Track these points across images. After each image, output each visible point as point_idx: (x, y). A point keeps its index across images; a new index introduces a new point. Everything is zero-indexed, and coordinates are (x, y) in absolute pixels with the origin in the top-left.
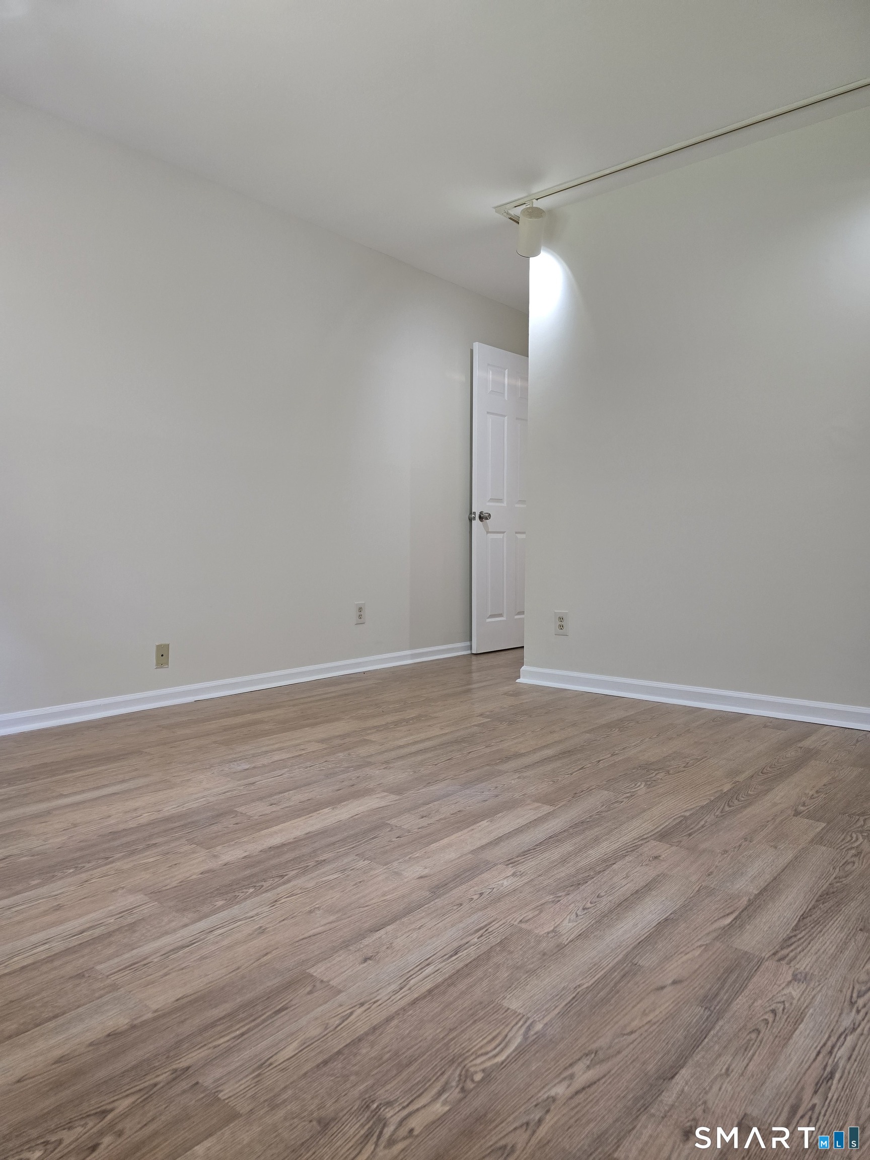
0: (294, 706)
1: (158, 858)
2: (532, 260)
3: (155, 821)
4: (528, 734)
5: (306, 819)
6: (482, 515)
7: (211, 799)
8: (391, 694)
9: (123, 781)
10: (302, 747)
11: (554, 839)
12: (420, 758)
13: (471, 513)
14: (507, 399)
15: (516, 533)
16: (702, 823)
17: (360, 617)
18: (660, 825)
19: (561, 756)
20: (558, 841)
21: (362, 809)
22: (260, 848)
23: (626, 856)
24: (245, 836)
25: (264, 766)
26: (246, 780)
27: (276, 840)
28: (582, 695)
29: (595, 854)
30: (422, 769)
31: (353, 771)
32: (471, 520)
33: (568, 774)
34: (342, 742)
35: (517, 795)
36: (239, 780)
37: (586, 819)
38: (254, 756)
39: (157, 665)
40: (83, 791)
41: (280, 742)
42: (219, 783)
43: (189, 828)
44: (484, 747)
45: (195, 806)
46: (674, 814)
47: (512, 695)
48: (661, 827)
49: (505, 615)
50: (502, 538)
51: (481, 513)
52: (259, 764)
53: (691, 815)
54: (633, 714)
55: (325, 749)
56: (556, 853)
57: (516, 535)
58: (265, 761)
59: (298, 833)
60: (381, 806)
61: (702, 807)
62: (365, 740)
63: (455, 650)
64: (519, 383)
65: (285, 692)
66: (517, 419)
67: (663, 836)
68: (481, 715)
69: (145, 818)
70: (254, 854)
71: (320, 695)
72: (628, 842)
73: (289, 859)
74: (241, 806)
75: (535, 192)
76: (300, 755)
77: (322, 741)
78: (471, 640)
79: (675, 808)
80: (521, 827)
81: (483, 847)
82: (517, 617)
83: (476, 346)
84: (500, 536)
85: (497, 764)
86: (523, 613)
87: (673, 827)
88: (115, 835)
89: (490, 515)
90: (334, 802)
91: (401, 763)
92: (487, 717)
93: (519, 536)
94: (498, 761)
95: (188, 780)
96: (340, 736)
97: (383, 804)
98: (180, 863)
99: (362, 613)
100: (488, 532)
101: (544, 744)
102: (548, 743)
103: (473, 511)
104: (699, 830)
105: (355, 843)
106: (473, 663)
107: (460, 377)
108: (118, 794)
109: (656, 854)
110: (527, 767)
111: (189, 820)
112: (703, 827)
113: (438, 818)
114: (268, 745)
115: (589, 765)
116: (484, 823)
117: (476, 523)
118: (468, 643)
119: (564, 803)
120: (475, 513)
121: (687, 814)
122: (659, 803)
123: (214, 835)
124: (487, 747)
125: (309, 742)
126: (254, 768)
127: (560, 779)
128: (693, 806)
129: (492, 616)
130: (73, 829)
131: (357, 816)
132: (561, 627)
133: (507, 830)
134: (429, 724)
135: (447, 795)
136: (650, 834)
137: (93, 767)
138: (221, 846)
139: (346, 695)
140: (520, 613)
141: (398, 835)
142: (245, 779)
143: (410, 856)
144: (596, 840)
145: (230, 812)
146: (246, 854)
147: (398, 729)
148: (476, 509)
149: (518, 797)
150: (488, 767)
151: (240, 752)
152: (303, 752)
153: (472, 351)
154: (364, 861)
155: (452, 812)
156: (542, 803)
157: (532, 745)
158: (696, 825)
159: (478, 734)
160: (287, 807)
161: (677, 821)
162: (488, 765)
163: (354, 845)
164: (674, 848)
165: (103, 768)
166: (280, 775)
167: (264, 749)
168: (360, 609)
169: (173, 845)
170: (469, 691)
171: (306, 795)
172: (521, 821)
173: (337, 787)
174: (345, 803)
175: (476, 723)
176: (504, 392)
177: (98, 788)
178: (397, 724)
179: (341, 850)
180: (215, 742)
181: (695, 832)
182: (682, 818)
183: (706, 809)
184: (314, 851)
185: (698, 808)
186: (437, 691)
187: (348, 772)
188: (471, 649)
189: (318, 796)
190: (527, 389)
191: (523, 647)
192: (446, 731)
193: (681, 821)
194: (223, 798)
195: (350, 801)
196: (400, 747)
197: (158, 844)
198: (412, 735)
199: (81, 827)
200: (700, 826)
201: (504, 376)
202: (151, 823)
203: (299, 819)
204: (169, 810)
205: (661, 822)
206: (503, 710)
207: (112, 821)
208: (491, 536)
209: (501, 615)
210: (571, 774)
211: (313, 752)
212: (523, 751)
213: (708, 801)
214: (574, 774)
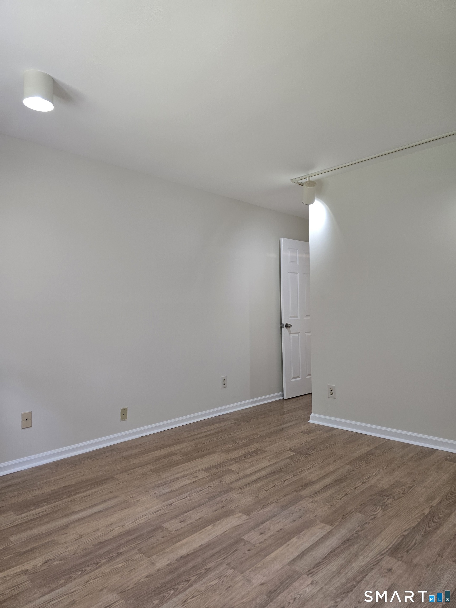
0: (191, 441)
1: (123, 564)
2: (310, 206)
3: (122, 533)
4: (316, 465)
5: (199, 534)
6: (287, 325)
7: (150, 516)
8: (242, 432)
9: (105, 501)
10: (196, 475)
11: (332, 554)
12: (258, 485)
13: (281, 324)
14: (298, 265)
15: (305, 332)
16: (414, 541)
17: (224, 384)
18: (391, 543)
19: (334, 484)
20: (335, 555)
21: (229, 526)
22: (176, 557)
23: (373, 568)
24: (168, 547)
25: (177, 490)
26: (167, 502)
27: (184, 551)
28: (344, 432)
29: (357, 566)
30: (260, 494)
31: (223, 495)
32: (281, 327)
33: (339, 499)
34: (217, 471)
35: (312, 517)
36: (164, 501)
37: (350, 537)
38: (171, 481)
39: (121, 420)
40: (85, 509)
41: (184, 471)
42: (154, 504)
43: (139, 540)
44: (292, 476)
45: (142, 522)
46: (398, 533)
47: (306, 433)
48: (392, 545)
49: (301, 377)
50: (298, 336)
51: (286, 324)
52: (174, 488)
53: (408, 534)
54: (372, 450)
55: (208, 477)
56: (334, 566)
57: (305, 333)
58: (176, 486)
59: (196, 546)
60: (239, 524)
61: (414, 528)
62: (229, 470)
63: (275, 397)
64: (305, 256)
65: (186, 430)
66: (304, 274)
67: (393, 552)
68: (290, 450)
69: (116, 532)
70: (173, 563)
71: (204, 432)
72: (374, 557)
73: (191, 567)
74: (165, 523)
75: (310, 173)
76: (195, 482)
77: (206, 470)
78: (283, 391)
79: (399, 529)
80: (315, 543)
81: (294, 560)
82: (307, 377)
83: (282, 240)
84: (297, 335)
85: (300, 490)
86: (310, 375)
87: (399, 544)
88: (101, 544)
89: (291, 325)
90: (213, 521)
91: (248, 488)
92: (293, 451)
93: (307, 334)
94: (300, 488)
95: (138, 501)
96: (215, 466)
97: (240, 523)
98: (134, 569)
99: (225, 382)
100: (290, 334)
101: (325, 474)
102: (327, 472)
103: (282, 323)
104: (412, 547)
105: (225, 555)
106: (285, 406)
107: (274, 255)
108: (102, 511)
109: (390, 567)
110: (317, 493)
111: (139, 534)
112: (415, 544)
113: (269, 534)
114: (178, 473)
115: (350, 492)
116: (294, 540)
117: (284, 329)
118: (281, 393)
119: (337, 523)
120: (283, 324)
121: (406, 533)
122: (390, 524)
123: (152, 546)
124: (294, 476)
125: (199, 470)
126: (172, 491)
127: (334, 503)
128: (408, 527)
129: (293, 378)
130: (80, 540)
131: (226, 533)
132: (332, 394)
133: (307, 545)
134: (262, 456)
135: (274, 516)
136: (386, 551)
137: (89, 489)
138: (155, 555)
139: (218, 432)
140: (308, 375)
141: (248, 548)
142: (167, 500)
143: (255, 566)
144: (356, 555)
145: (159, 528)
146: (168, 562)
147: (246, 460)
148: (284, 322)
149: (312, 518)
150: (295, 493)
151: (164, 478)
152: (197, 479)
153: (280, 241)
154: (231, 569)
155: (277, 530)
156: (325, 523)
157: (318, 474)
158: (411, 543)
159: (289, 465)
160: (189, 524)
161: (401, 539)
162: (295, 491)
163: (225, 556)
164: (400, 562)
165: (94, 490)
166: (185, 498)
167: (177, 476)
168: (224, 380)
169: (131, 553)
170: (282, 430)
171: (199, 514)
172: (315, 539)
173: (214, 508)
174: (220, 521)
175: (287, 456)
176: (297, 261)
177: (92, 507)
178: (245, 456)
179: (218, 560)
180: (151, 470)
181: (411, 548)
182: (403, 537)
183: (415, 529)
184: (204, 561)
185: (411, 529)
186: (266, 430)
187: (221, 496)
188: (283, 396)
189: (206, 516)
190: (309, 258)
191: (311, 393)
192: (272, 462)
193: (402, 540)
194: (156, 515)
195: (222, 520)
196: (248, 476)
197: (123, 553)
198: (253, 466)
199: (84, 538)
200: (413, 543)
201: (297, 253)
202: (120, 536)
203: (196, 534)
204: (129, 525)
205: (392, 541)
206: (301, 446)
207: (99, 534)
208: (292, 335)
209: (298, 377)
210: (341, 499)
211: (202, 479)
212: (314, 480)
213: (417, 523)
214: (342, 499)
